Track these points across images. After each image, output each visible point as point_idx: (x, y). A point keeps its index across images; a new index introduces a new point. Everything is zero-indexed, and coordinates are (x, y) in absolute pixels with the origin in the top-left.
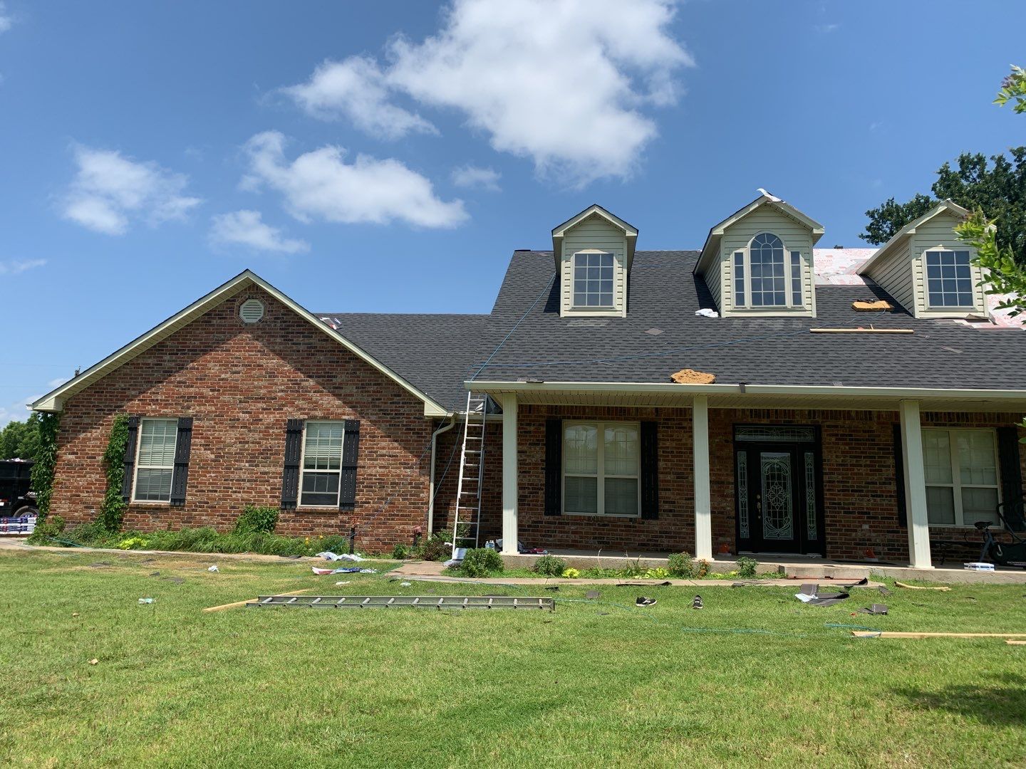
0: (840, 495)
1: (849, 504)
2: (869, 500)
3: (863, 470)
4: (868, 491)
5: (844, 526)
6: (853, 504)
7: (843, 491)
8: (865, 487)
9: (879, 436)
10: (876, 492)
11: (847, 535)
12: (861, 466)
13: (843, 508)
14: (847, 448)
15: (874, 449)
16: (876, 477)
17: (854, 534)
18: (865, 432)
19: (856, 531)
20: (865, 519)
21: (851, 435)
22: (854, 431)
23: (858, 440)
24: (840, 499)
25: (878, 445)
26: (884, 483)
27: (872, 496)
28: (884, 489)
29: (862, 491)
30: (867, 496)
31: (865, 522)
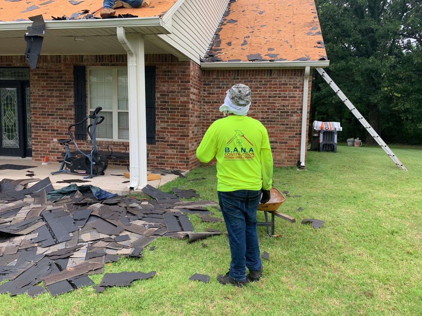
0: (40, 118)
1: (46, 124)
2: (58, 121)
3: (55, 100)
4: (57, 115)
5: (42, 139)
6: (48, 124)
7: (42, 114)
8: (55, 112)
9: (65, 74)
10: (62, 115)
11: (44, 145)
12: (53, 97)
13: (42, 127)
14: (45, 83)
15: (61, 84)
16: (62, 105)
17: (48, 145)
18: (56, 71)
19: (49, 143)
20: (55, 135)
21: (47, 74)
22: (49, 71)
23: (52, 78)
24: (40, 121)
25: (63, 81)
26: (67, 109)
27: (60, 118)
28: (67, 113)
29: (54, 115)
30: (56, 118)
31: (55, 137)
